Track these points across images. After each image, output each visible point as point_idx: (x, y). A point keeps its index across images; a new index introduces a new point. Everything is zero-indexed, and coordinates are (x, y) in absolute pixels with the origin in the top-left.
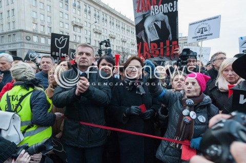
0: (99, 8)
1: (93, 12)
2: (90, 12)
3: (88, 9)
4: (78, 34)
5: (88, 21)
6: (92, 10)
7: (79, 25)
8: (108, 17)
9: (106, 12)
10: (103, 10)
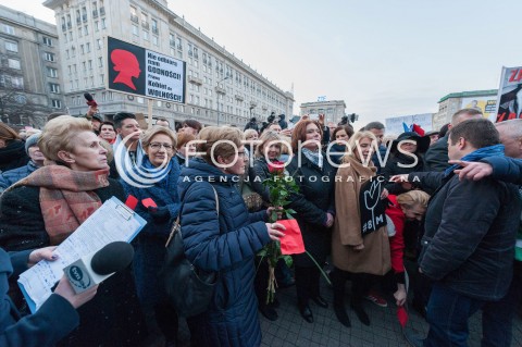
0: (222, 59)
1: (214, 64)
2: (210, 64)
3: (208, 60)
4: (195, 93)
5: (208, 76)
6: (213, 60)
7: (197, 81)
8: (234, 72)
9: (231, 65)
10: (227, 62)
